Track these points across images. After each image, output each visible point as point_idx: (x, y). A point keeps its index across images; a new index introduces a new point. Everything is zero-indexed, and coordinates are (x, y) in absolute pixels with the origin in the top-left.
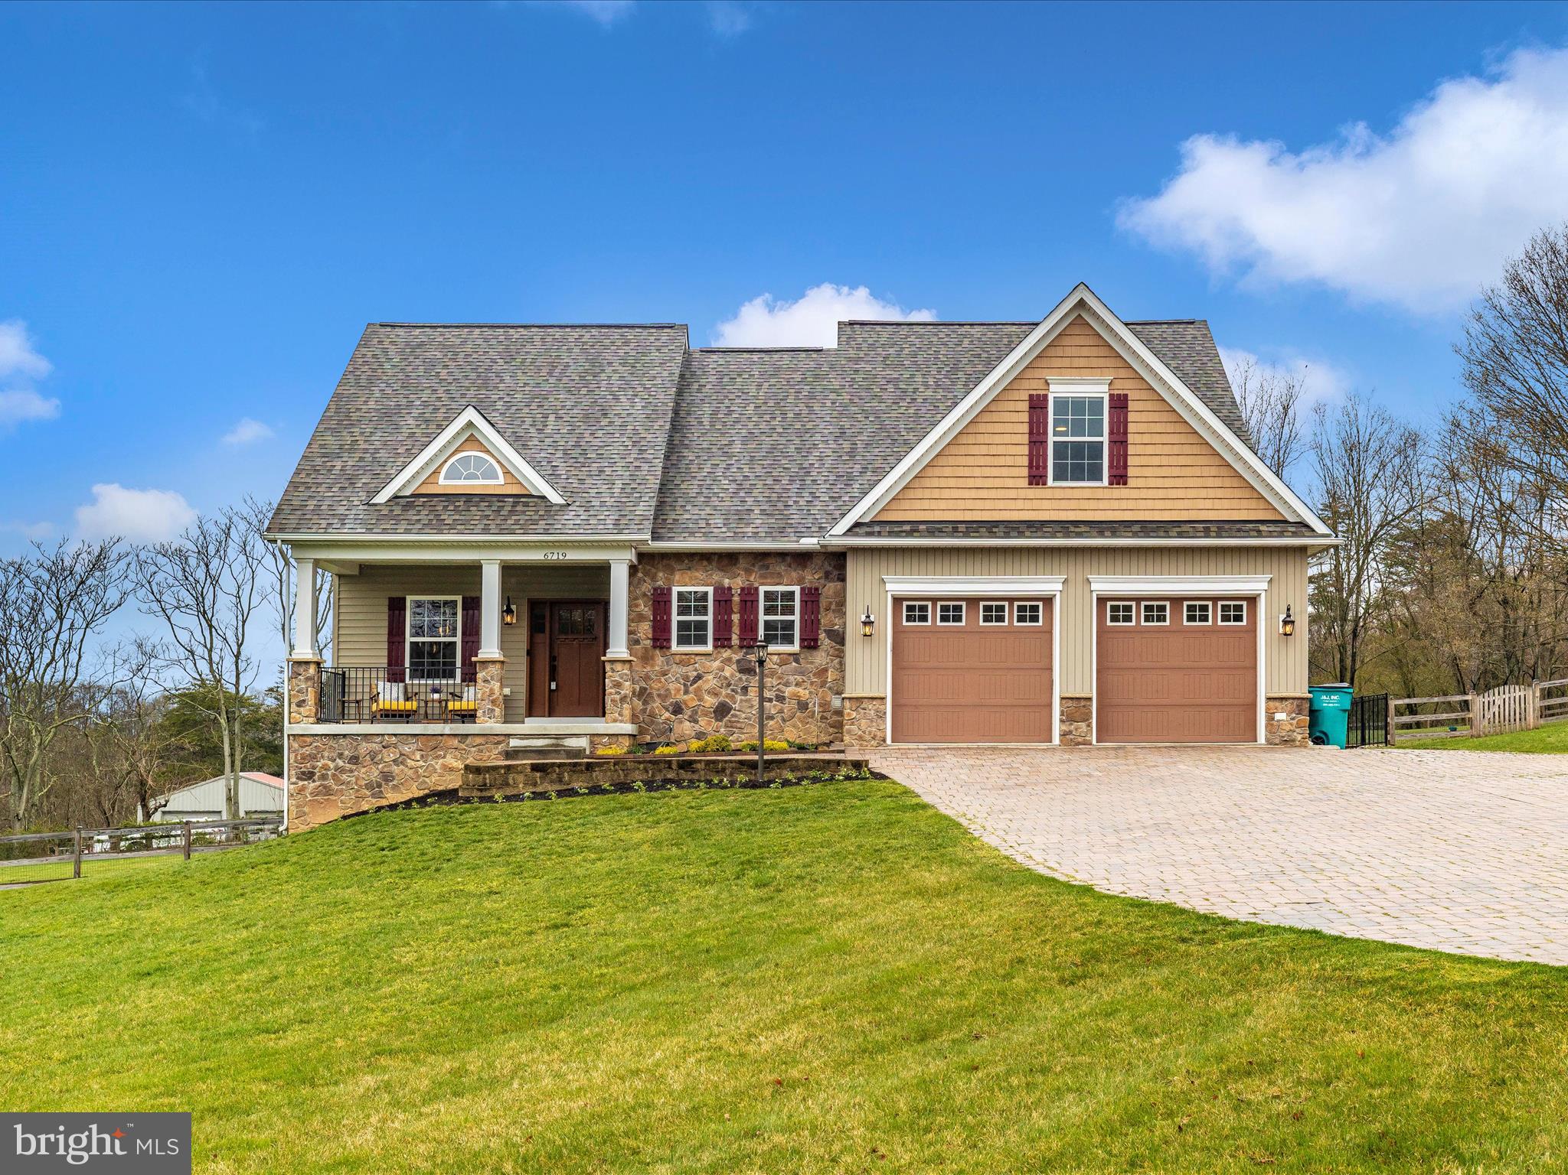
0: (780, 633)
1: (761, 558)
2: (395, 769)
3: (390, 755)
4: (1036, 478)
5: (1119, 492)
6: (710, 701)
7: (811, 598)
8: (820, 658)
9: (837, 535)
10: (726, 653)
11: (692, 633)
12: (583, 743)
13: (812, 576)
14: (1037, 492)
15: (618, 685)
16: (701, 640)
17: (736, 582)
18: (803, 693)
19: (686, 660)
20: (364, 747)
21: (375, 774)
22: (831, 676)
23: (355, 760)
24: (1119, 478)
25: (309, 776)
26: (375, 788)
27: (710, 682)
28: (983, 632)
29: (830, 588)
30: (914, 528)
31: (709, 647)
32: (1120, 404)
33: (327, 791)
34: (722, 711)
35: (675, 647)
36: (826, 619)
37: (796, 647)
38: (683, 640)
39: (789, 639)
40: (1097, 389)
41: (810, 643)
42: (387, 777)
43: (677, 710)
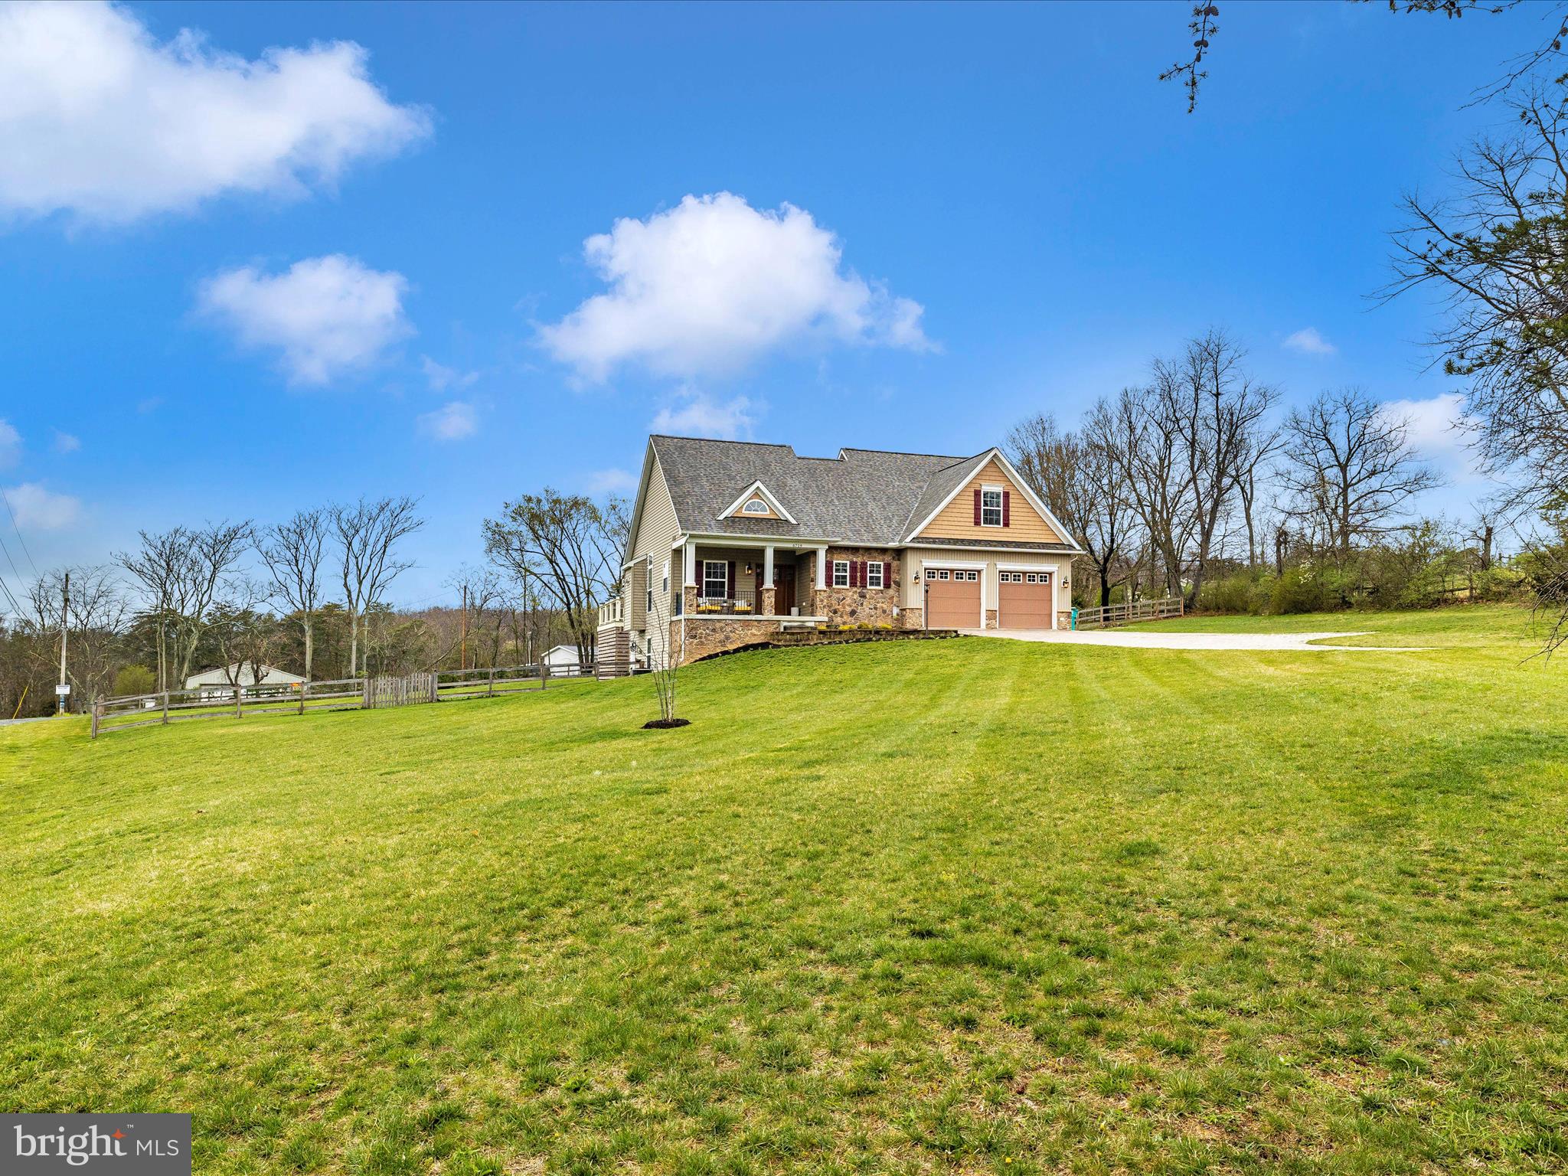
0: (875, 581)
1: (868, 550)
2: (731, 635)
3: (729, 629)
4: (977, 523)
5: (1006, 530)
6: (848, 609)
7: (888, 567)
8: (891, 592)
9: (907, 542)
10: (855, 589)
11: (841, 580)
12: (812, 624)
13: (888, 558)
14: (977, 528)
15: (822, 601)
16: (844, 583)
17: (858, 560)
18: (885, 606)
19: (839, 591)
20: (718, 625)
21: (722, 637)
22: (895, 599)
23: (714, 630)
24: (1006, 525)
25: (695, 637)
26: (723, 642)
27: (848, 601)
28: (956, 583)
29: (895, 564)
30: (934, 541)
31: (848, 586)
32: (1007, 495)
33: (702, 643)
34: (853, 613)
35: (834, 586)
36: (894, 576)
37: (881, 587)
38: (837, 583)
39: (878, 584)
40: (998, 488)
41: (887, 586)
42: (727, 638)
43: (835, 612)
